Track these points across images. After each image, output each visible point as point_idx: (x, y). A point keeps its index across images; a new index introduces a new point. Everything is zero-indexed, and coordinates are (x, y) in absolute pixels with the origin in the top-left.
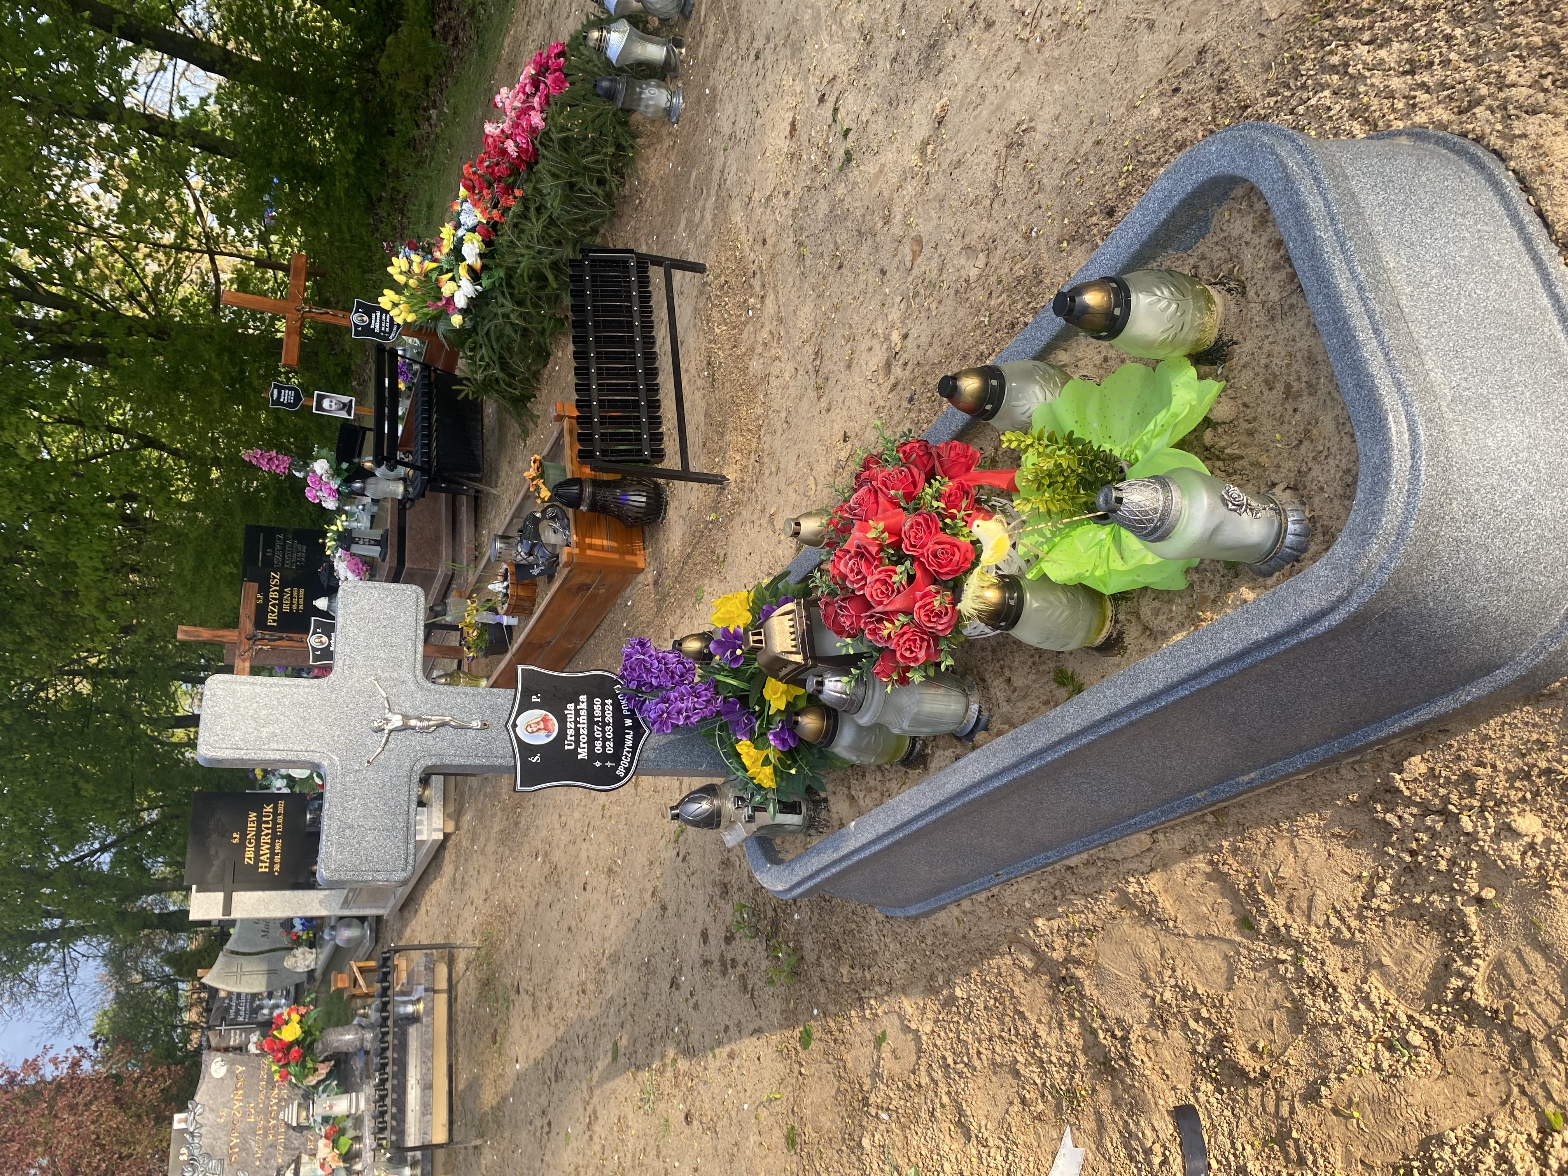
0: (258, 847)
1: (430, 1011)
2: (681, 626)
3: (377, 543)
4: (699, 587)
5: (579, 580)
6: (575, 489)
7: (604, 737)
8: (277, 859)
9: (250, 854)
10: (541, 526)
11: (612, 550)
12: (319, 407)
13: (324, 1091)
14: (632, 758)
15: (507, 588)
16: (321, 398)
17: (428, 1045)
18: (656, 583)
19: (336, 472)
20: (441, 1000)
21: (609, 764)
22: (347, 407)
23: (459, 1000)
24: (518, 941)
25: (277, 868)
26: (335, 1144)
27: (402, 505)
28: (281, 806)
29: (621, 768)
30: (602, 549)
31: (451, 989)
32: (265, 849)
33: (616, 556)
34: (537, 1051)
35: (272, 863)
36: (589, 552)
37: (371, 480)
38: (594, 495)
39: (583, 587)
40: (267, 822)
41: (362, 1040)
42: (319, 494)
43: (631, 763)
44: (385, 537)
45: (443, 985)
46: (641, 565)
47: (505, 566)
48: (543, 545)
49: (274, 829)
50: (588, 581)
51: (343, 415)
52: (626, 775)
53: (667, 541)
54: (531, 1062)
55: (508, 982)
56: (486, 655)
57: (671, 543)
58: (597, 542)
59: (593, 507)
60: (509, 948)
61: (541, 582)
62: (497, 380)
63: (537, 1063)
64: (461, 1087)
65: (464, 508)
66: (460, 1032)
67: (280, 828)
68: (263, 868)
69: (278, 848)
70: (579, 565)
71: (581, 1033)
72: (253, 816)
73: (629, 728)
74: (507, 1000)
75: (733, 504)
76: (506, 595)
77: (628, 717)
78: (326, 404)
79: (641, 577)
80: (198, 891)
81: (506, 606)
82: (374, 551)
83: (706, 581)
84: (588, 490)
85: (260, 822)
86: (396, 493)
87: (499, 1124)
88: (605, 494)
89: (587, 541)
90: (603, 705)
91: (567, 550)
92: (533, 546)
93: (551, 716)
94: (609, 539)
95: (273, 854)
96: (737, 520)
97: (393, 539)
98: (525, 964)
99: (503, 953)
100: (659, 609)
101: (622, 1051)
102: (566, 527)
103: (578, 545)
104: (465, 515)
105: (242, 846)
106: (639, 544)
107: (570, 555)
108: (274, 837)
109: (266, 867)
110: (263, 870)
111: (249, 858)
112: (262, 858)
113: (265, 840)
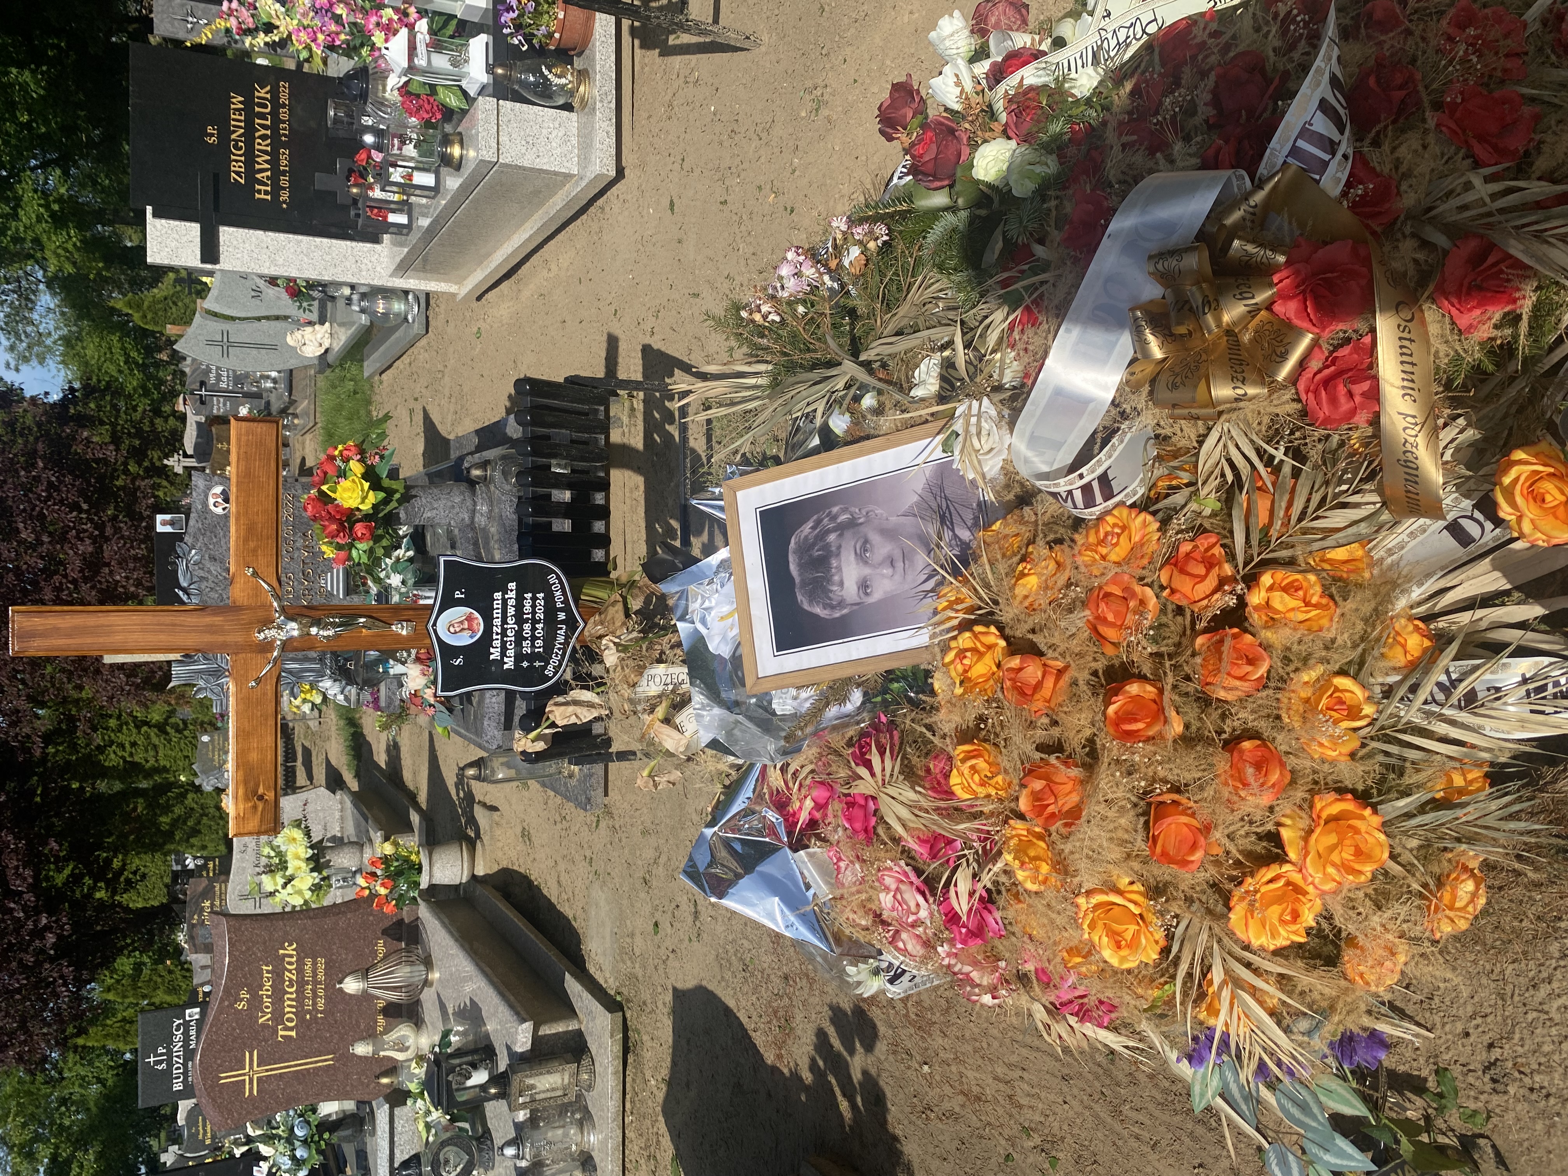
0: (250, 157)
8: (284, 181)
9: (237, 166)
25: (285, 196)
28: (284, 89)
32: (262, 161)
35: (277, 187)
49: (274, 128)
67: (284, 129)
68: (263, 193)
69: (284, 161)
72: (237, 100)
80: (155, 215)
85: (250, 114)
95: (276, 173)
105: (223, 151)
108: (276, 144)
109: (266, 193)
110: (262, 196)
111: (238, 173)
112: (258, 176)
113: (262, 145)
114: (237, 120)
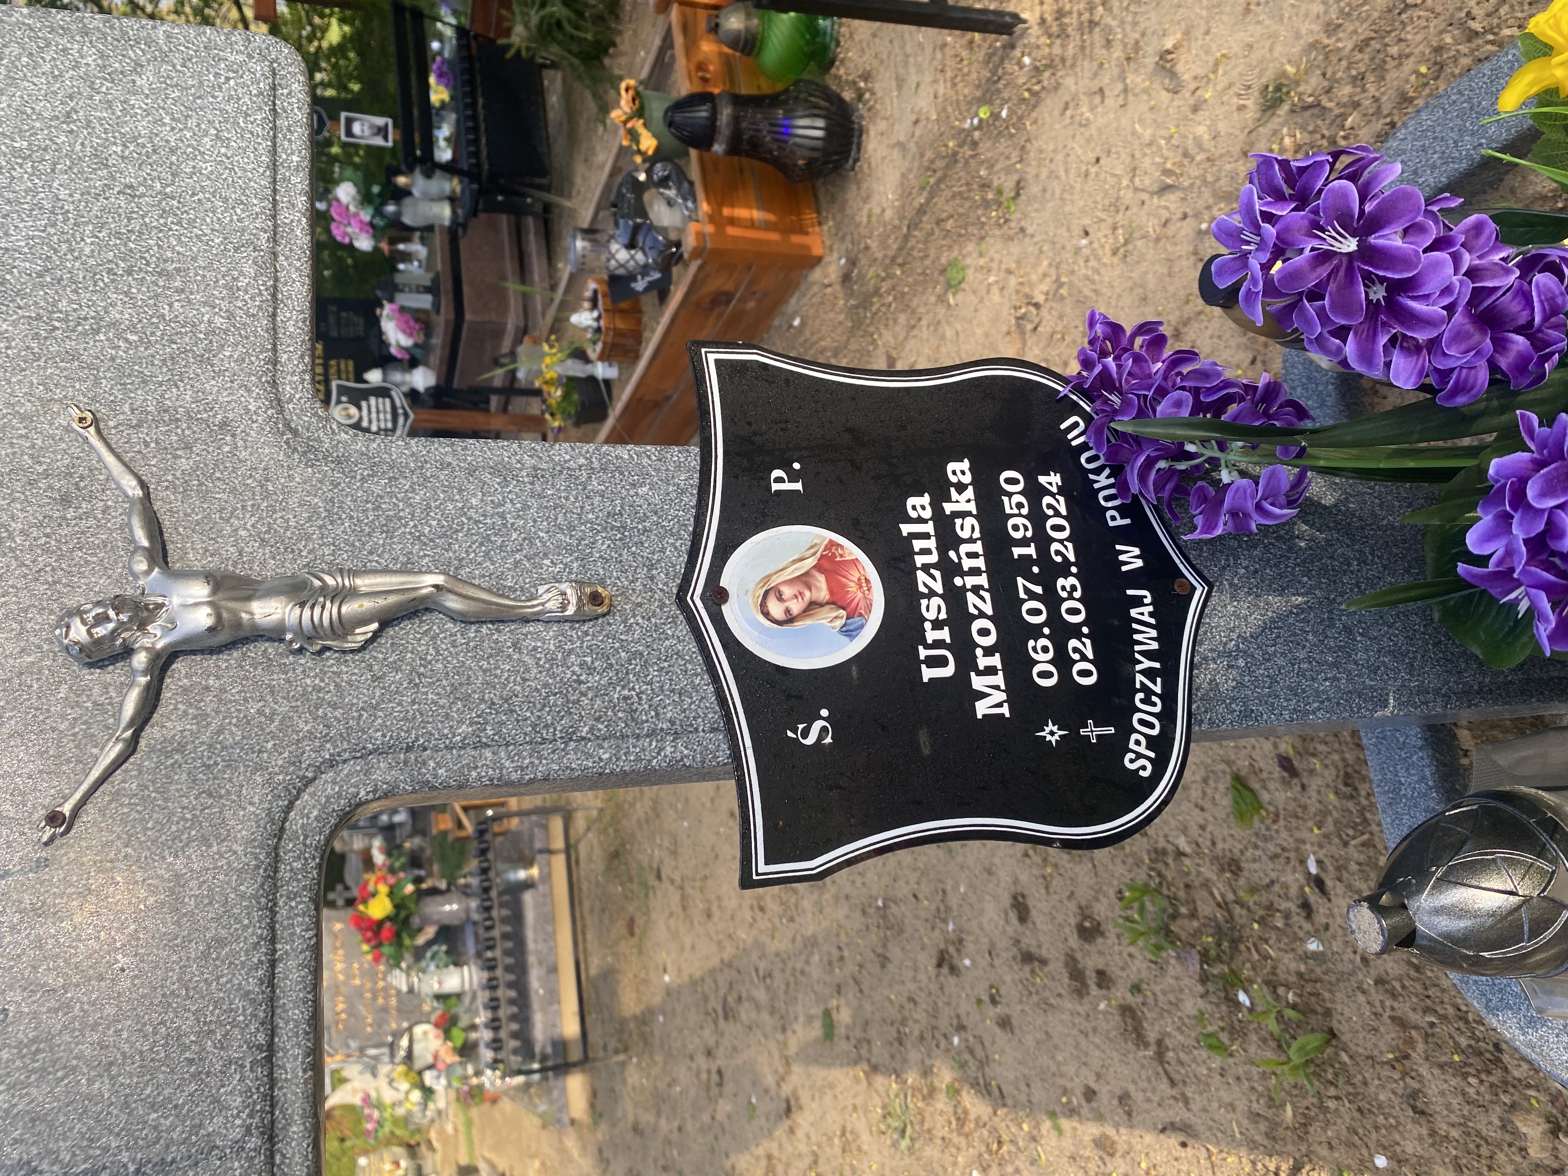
1: (546, 877)
2: (911, 344)
3: (427, 290)
4: (952, 264)
5: (716, 284)
6: (703, 113)
7: (1054, 619)
10: (646, 197)
11: (768, 226)
12: (349, 133)
13: (433, 958)
14: (1169, 697)
15: (598, 319)
16: (349, 122)
17: (549, 918)
18: (846, 278)
19: (366, 198)
20: (559, 863)
21: (1092, 731)
22: (382, 131)
23: (583, 865)
24: (654, 809)
26: (447, 1035)
27: (454, 233)
29: (1137, 743)
30: (752, 224)
31: (569, 849)
33: (774, 236)
34: (695, 966)
36: (731, 231)
37: (407, 201)
38: (736, 120)
39: (722, 298)
41: (467, 911)
42: (349, 230)
43: (1167, 716)
44: (436, 280)
45: (559, 843)
46: (817, 251)
47: (592, 285)
48: (651, 228)
50: (729, 287)
51: (379, 141)
52: (1159, 766)
53: (866, 200)
54: (686, 979)
55: (645, 860)
56: (577, 424)
57: (875, 199)
58: (742, 213)
59: (735, 147)
60: (641, 814)
61: (649, 302)
62: (559, 25)
63: (694, 983)
64: (593, 971)
65: (532, 237)
66: (587, 904)
70: (716, 253)
71: (762, 966)
73: (1136, 578)
74: (644, 885)
75: (1037, 70)
76: (598, 330)
77: (1125, 535)
78: (356, 128)
79: (816, 274)
81: (599, 347)
82: (425, 301)
83: (970, 247)
84: (726, 113)
86: (441, 218)
87: (645, 1041)
88: (756, 120)
89: (726, 211)
90: (1034, 493)
91: (693, 227)
92: (636, 229)
93: (852, 550)
94: (764, 206)
96: (1050, 105)
97: (447, 285)
98: (666, 844)
99: (634, 819)
100: (858, 324)
101: (841, 1031)
102: (690, 195)
103: (712, 219)
104: (533, 245)
106: (810, 216)
107: (700, 235)
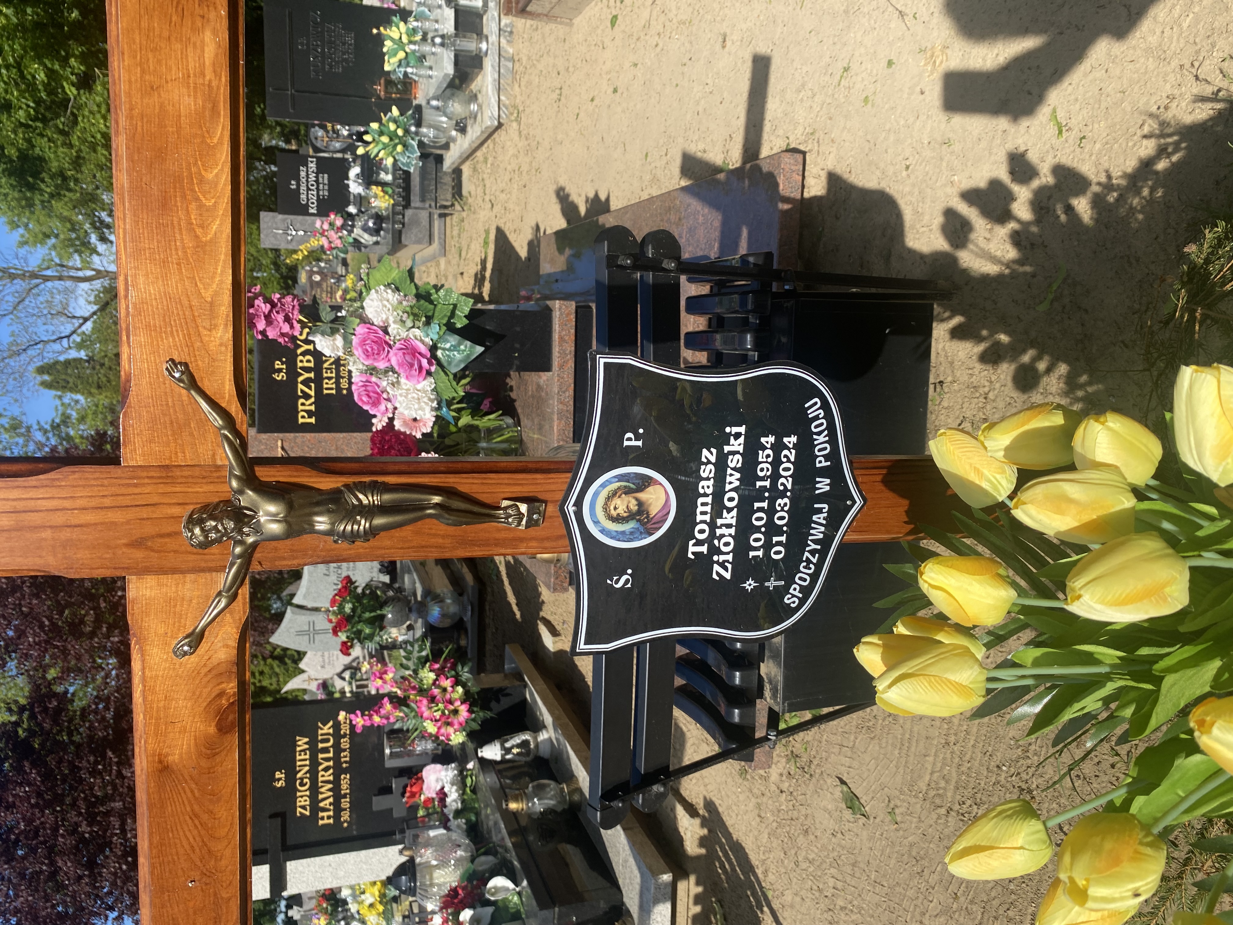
0: (314, 790)
8: (345, 803)
9: (303, 801)
25: (345, 816)
32: (325, 791)
35: (338, 809)
40: (325, 750)
49: (337, 758)
67: (345, 756)
68: (325, 819)
69: (345, 787)
72: (302, 742)
85: (314, 751)
95: (338, 796)
105: (291, 790)
108: (338, 771)
109: (329, 817)
110: (326, 821)
111: (303, 807)
112: (322, 805)
113: (325, 776)
114: (302, 759)
